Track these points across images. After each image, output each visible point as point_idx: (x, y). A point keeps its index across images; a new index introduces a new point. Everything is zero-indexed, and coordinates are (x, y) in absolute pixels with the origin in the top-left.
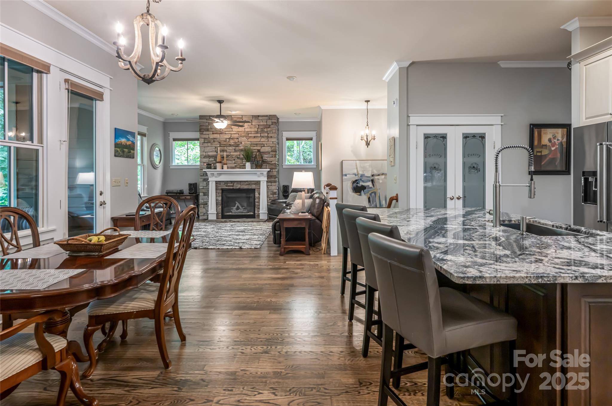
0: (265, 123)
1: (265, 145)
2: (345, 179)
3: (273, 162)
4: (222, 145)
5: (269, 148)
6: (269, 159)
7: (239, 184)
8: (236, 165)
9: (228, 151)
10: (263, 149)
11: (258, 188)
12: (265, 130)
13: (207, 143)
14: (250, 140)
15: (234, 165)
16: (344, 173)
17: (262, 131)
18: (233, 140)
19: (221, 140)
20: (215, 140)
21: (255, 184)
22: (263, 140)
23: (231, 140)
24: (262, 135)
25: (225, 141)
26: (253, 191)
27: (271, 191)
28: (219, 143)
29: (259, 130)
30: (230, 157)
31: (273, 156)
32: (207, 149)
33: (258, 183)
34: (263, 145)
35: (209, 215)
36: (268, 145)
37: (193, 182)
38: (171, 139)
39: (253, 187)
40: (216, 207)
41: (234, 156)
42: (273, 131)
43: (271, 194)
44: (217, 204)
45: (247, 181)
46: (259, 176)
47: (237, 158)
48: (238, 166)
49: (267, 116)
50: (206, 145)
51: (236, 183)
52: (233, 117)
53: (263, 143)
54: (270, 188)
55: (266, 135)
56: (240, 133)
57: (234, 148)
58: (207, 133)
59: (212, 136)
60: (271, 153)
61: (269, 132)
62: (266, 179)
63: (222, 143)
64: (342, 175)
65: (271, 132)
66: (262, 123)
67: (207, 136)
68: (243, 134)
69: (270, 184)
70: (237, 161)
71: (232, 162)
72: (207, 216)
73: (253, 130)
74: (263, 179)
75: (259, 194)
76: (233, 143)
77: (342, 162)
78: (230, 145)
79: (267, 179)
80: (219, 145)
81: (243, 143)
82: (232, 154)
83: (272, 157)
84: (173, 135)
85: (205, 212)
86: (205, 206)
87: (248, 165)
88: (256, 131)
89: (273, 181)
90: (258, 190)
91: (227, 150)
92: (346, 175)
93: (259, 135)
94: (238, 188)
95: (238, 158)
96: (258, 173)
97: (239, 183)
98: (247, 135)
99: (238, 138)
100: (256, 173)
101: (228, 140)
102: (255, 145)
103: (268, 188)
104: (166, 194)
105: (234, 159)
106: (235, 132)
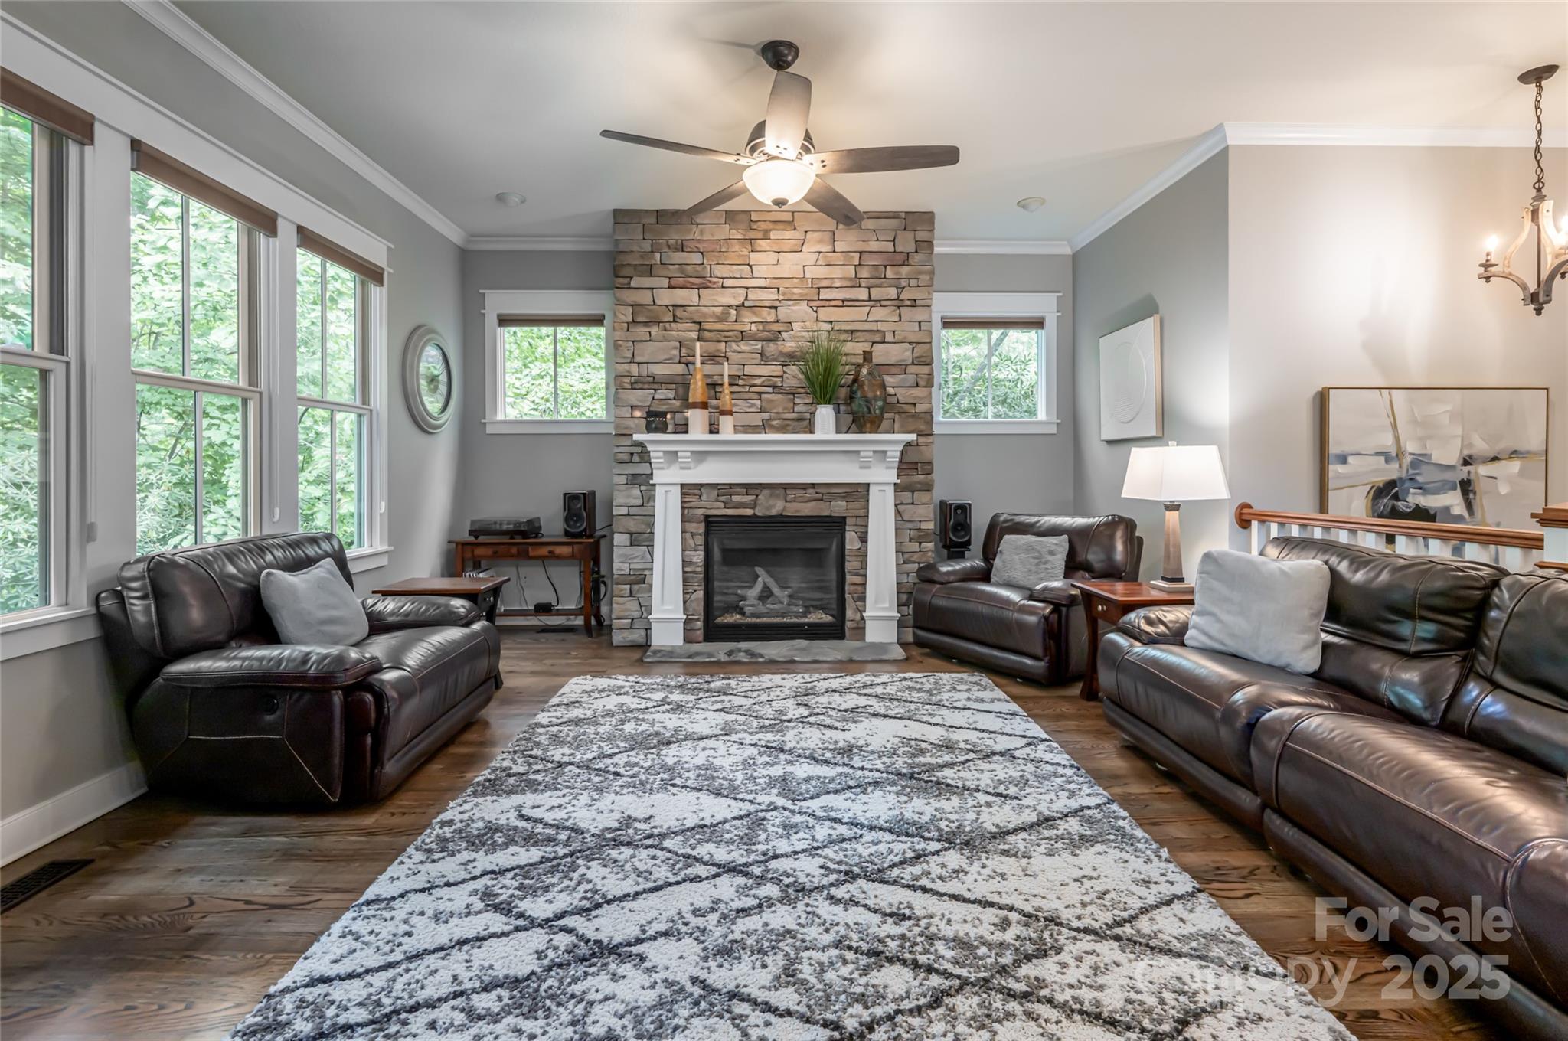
0: (890, 247)
1: (889, 337)
2: (1339, 476)
3: (920, 408)
4: (707, 335)
5: (906, 350)
6: (903, 395)
7: (778, 496)
8: (766, 416)
9: (733, 357)
10: (881, 353)
11: (862, 512)
12: (890, 273)
13: (646, 324)
14: (823, 314)
15: (757, 419)
16: (1334, 449)
17: (878, 279)
18: (755, 313)
19: (704, 315)
20: (679, 312)
21: (846, 497)
22: (878, 313)
23: (744, 312)
24: (876, 293)
25: (722, 318)
26: (838, 524)
27: (910, 525)
28: (697, 327)
29: (864, 273)
30: (740, 382)
31: (922, 383)
32: (646, 352)
33: (859, 493)
34: (878, 338)
35: (653, 625)
36: (899, 336)
37: (578, 487)
38: (491, 320)
39: (839, 508)
40: (685, 593)
41: (758, 381)
42: (921, 277)
43: (911, 540)
44: (685, 580)
45: (813, 485)
46: (865, 466)
47: (770, 390)
48: (774, 423)
49: (895, 215)
50: (641, 332)
51: (766, 492)
52: (754, 217)
53: (881, 326)
54: (909, 512)
55: (892, 292)
56: (787, 283)
57: (759, 345)
58: (647, 282)
59: (666, 297)
60: (912, 369)
61: (903, 283)
62: (892, 476)
63: (707, 327)
64: (1323, 455)
65: (913, 283)
66: (874, 246)
67: (645, 298)
68: (795, 290)
69: (906, 496)
70: (771, 401)
71: (753, 405)
72: (643, 633)
73: (837, 272)
74: (882, 478)
75: (864, 539)
76: (754, 328)
77: (1322, 400)
78: (743, 336)
79: (899, 476)
80: (694, 335)
81: (796, 326)
82: (748, 370)
83: (917, 386)
84: (498, 302)
85: (637, 614)
86: (636, 587)
87: (825, 415)
88: (851, 279)
89: (919, 486)
90: (860, 522)
91: (728, 354)
92: (1343, 459)
93: (862, 294)
94: (773, 512)
95: (774, 387)
96: (866, 451)
97: (777, 492)
98: (815, 294)
99: (777, 304)
100: (858, 452)
101: (733, 312)
102: (843, 337)
103: (898, 513)
104: (472, 539)
105: (760, 393)
106: (762, 283)
